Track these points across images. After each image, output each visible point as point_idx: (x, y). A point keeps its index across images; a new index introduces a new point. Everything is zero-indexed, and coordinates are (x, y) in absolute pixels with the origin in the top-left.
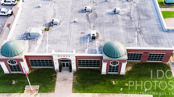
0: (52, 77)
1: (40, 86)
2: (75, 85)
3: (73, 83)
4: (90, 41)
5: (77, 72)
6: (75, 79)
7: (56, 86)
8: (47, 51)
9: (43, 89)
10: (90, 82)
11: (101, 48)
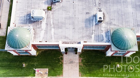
0: (59, 59)
1: (49, 69)
2: (81, 68)
3: (79, 66)
4: (96, 24)
5: (82, 53)
6: (80, 62)
7: (64, 69)
8: (53, 37)
9: (52, 72)
10: (95, 65)
11: (107, 33)
